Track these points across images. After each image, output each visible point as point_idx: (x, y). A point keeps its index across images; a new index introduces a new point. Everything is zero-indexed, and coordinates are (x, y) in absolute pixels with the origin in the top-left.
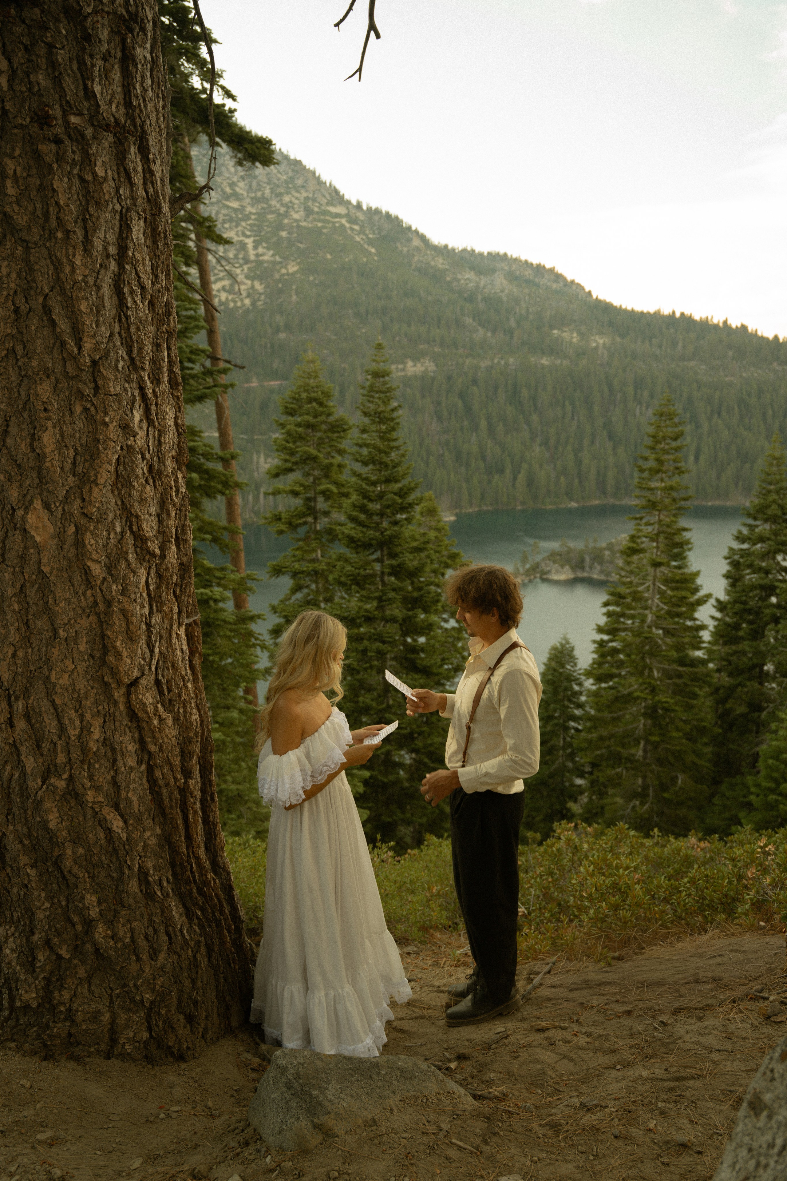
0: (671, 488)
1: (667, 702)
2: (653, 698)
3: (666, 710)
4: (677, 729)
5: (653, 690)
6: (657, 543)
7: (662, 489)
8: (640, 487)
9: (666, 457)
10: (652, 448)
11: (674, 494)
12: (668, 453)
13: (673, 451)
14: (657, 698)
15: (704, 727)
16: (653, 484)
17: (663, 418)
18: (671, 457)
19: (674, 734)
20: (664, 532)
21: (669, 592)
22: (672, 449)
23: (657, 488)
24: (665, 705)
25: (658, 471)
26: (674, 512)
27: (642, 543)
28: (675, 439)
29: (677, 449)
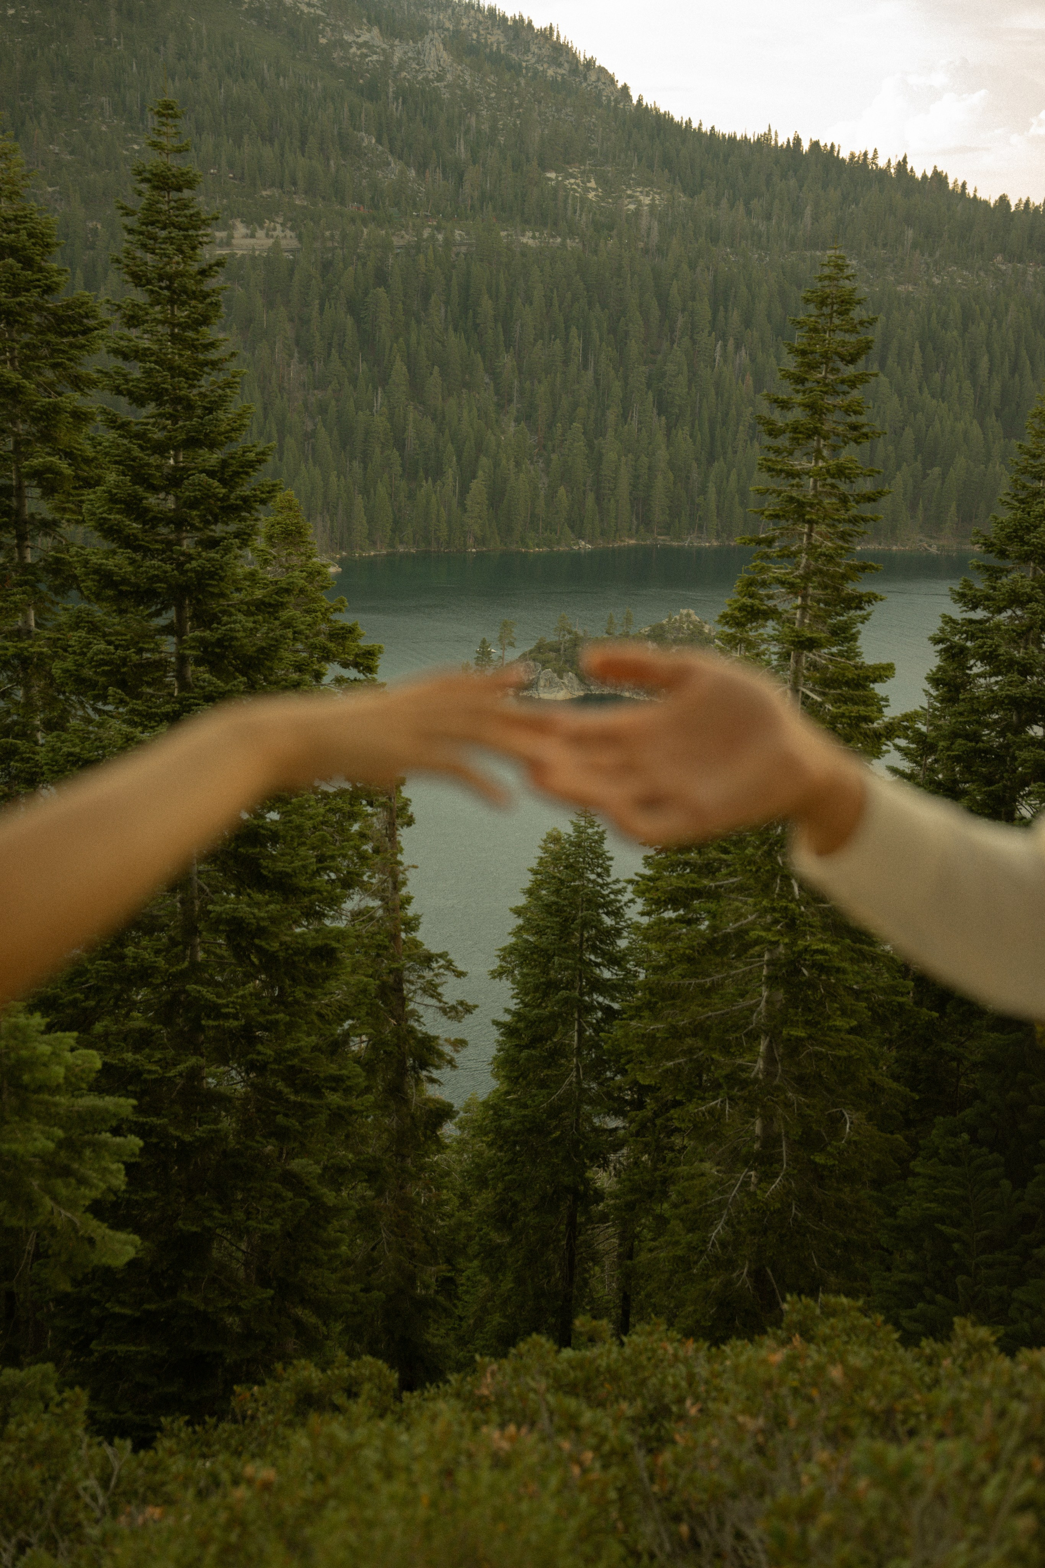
0: (841, 472)
1: (823, 952)
2: (794, 943)
3: (822, 968)
4: (844, 1012)
5: (792, 925)
6: (804, 598)
7: (818, 475)
8: (770, 469)
9: (830, 401)
10: (800, 380)
11: (844, 487)
12: (836, 393)
13: (845, 388)
14: (801, 943)
15: (901, 1005)
16: (801, 463)
17: (826, 310)
18: (838, 401)
19: (839, 1023)
20: (820, 571)
21: (828, 706)
22: (843, 382)
23: (807, 473)
24: (819, 957)
25: (813, 432)
26: (841, 527)
27: (770, 597)
28: (852, 360)
29: (853, 383)
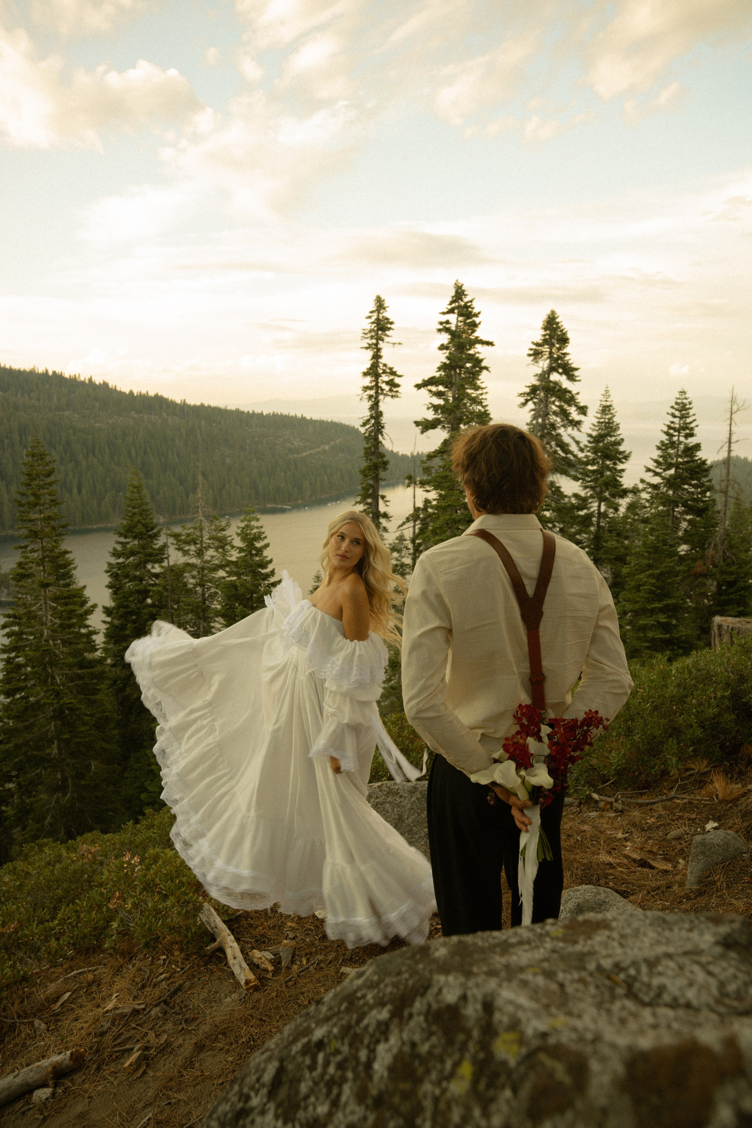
0: (49, 518)
1: (71, 703)
2: (58, 702)
3: (71, 709)
4: (84, 724)
5: (58, 694)
6: (44, 567)
7: (41, 520)
8: (21, 520)
9: (42, 491)
10: (28, 485)
11: (53, 523)
12: (43, 488)
13: (48, 486)
14: (62, 702)
15: (107, 716)
16: (33, 516)
17: (36, 458)
18: (46, 491)
19: (82, 729)
20: (48, 556)
21: (59, 607)
22: (46, 484)
23: (37, 519)
24: (70, 705)
25: (36, 504)
26: (55, 538)
27: (30, 568)
28: (49, 475)
29: (50, 484)
